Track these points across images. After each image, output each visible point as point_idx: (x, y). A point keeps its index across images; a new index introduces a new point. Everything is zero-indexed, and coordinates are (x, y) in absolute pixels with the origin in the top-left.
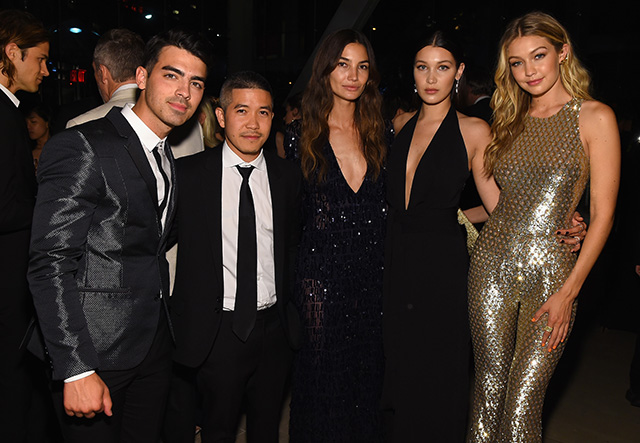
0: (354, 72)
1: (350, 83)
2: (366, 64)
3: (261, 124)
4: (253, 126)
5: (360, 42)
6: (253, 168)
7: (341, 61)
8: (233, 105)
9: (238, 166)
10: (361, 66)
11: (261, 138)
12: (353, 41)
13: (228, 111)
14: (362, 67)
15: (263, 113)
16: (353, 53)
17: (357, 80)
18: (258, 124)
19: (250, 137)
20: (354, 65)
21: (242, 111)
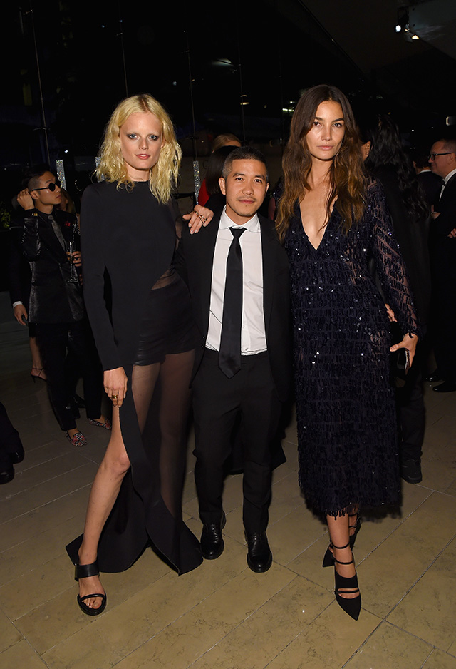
0: (328, 131)
1: (325, 143)
2: (341, 122)
3: (255, 190)
4: (249, 192)
5: (334, 100)
6: (244, 229)
7: (316, 121)
8: (232, 173)
9: (231, 228)
10: (335, 123)
11: (256, 203)
12: (326, 99)
13: (228, 179)
14: (337, 125)
15: (258, 181)
16: (328, 112)
17: (331, 139)
18: (253, 191)
19: (245, 201)
20: (328, 124)
21: (239, 179)
